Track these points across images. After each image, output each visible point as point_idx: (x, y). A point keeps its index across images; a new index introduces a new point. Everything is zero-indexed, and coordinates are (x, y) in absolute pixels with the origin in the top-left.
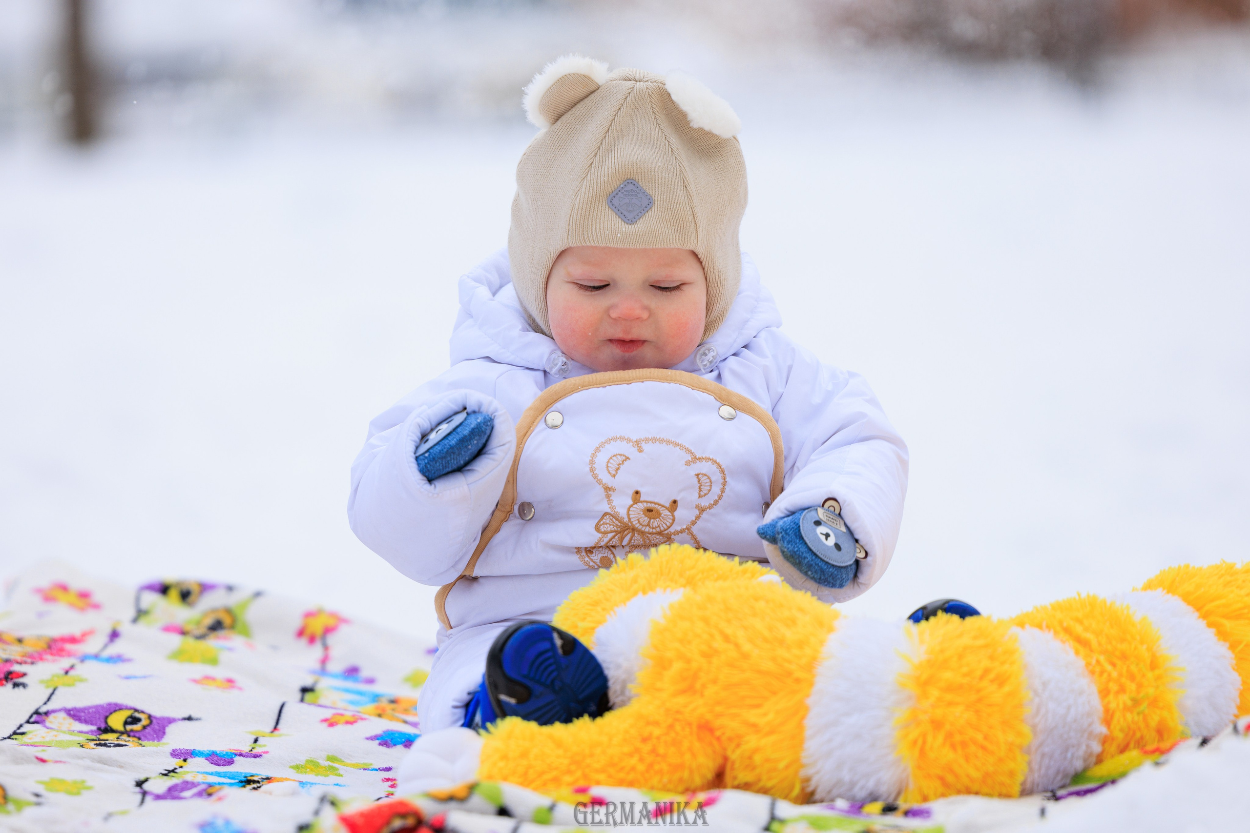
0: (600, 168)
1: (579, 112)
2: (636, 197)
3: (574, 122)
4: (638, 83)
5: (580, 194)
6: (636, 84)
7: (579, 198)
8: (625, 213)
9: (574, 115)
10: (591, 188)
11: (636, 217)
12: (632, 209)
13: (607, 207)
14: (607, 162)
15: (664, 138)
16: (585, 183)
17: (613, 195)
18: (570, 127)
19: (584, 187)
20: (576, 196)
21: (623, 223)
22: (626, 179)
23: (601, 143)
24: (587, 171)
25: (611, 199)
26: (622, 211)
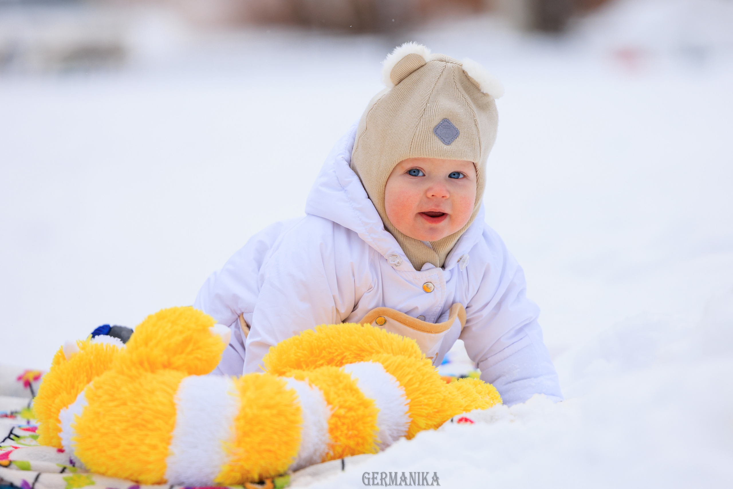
0: (430, 111)
1: (415, 77)
2: (450, 130)
3: (411, 83)
4: (448, 63)
5: (419, 126)
8: (444, 138)
9: (411, 79)
10: (426, 123)
11: (451, 141)
12: (448, 136)
13: (434, 134)
14: (433, 107)
15: (462, 96)
16: (422, 120)
17: (437, 127)
18: (408, 86)
20: (417, 128)
21: (443, 144)
22: (443, 118)
23: (429, 97)
24: (423, 113)
25: (436, 130)
26: (443, 137)
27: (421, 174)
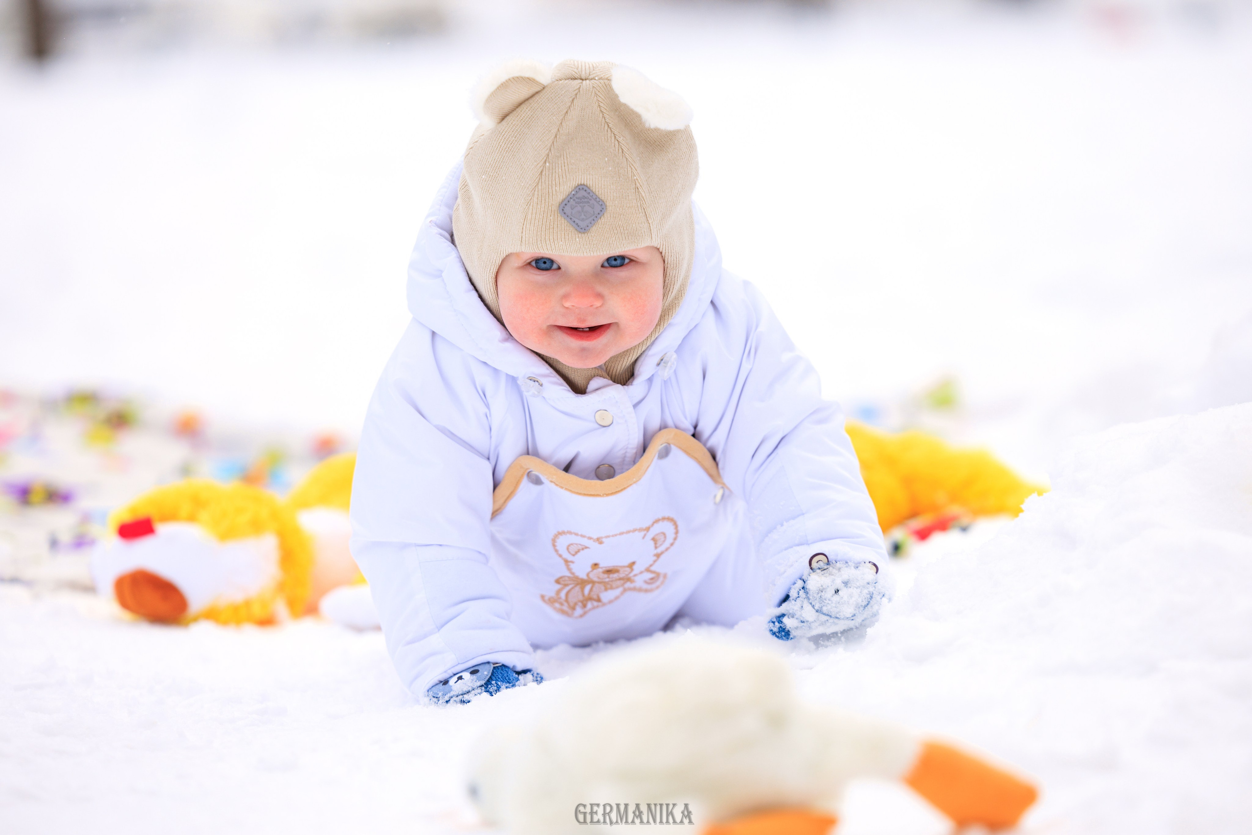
0: (550, 176)
1: (525, 113)
2: (589, 204)
3: (520, 124)
4: (584, 82)
5: (532, 204)
6: (582, 83)
7: (531, 207)
8: (577, 221)
9: (519, 116)
10: (543, 198)
11: (589, 225)
12: (584, 217)
13: (559, 215)
14: (557, 168)
15: (613, 138)
16: (536, 192)
17: (565, 203)
18: (516, 129)
19: (536, 196)
20: (528, 205)
21: (576, 232)
22: (576, 185)
23: (550, 150)
24: (538, 179)
25: (564, 208)
26: (575, 220)
27: (555, 266)
